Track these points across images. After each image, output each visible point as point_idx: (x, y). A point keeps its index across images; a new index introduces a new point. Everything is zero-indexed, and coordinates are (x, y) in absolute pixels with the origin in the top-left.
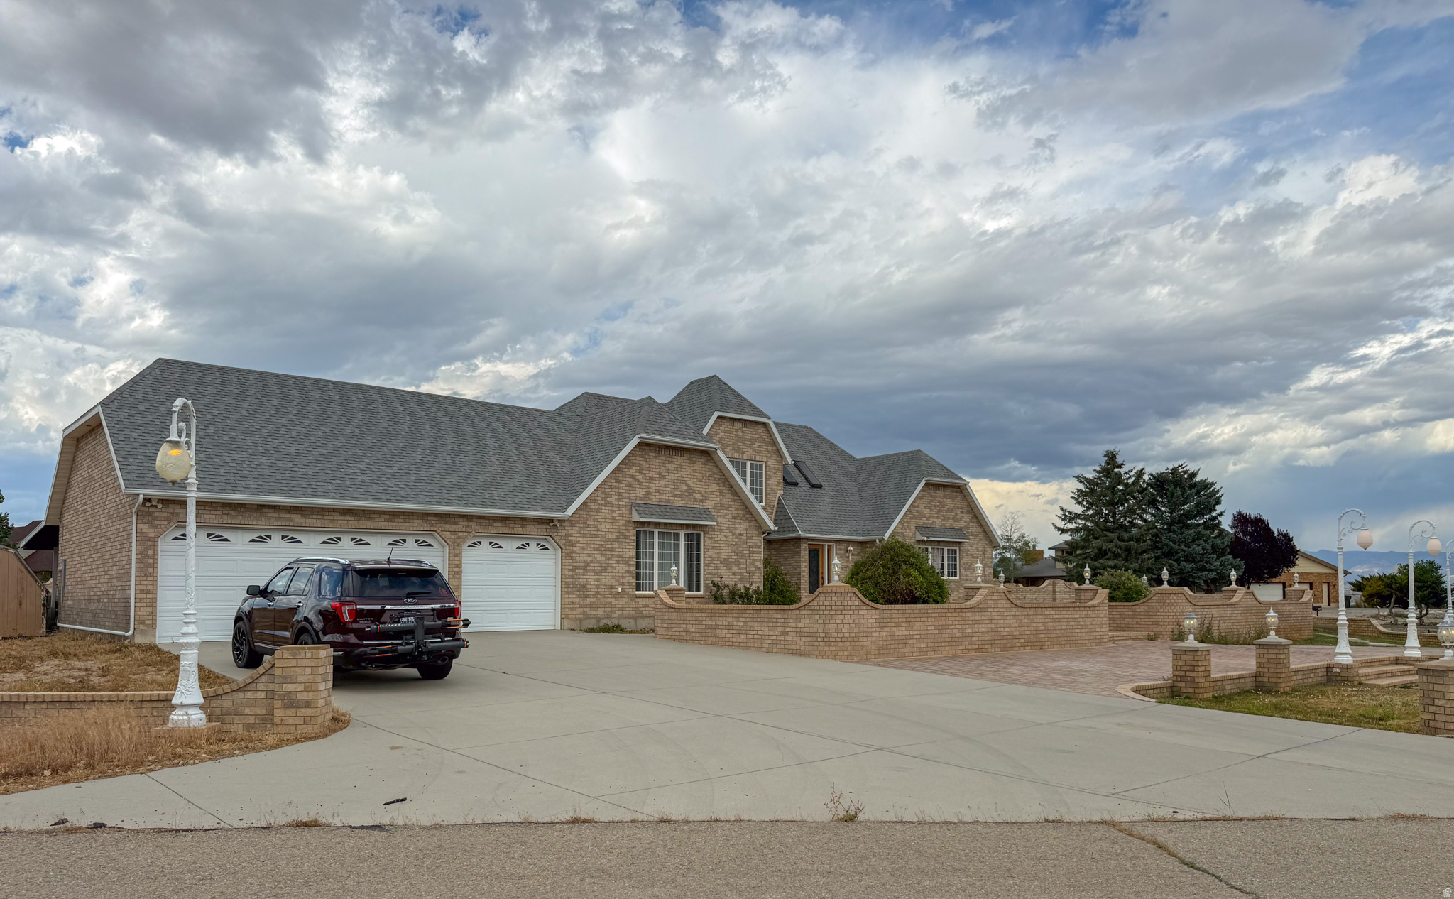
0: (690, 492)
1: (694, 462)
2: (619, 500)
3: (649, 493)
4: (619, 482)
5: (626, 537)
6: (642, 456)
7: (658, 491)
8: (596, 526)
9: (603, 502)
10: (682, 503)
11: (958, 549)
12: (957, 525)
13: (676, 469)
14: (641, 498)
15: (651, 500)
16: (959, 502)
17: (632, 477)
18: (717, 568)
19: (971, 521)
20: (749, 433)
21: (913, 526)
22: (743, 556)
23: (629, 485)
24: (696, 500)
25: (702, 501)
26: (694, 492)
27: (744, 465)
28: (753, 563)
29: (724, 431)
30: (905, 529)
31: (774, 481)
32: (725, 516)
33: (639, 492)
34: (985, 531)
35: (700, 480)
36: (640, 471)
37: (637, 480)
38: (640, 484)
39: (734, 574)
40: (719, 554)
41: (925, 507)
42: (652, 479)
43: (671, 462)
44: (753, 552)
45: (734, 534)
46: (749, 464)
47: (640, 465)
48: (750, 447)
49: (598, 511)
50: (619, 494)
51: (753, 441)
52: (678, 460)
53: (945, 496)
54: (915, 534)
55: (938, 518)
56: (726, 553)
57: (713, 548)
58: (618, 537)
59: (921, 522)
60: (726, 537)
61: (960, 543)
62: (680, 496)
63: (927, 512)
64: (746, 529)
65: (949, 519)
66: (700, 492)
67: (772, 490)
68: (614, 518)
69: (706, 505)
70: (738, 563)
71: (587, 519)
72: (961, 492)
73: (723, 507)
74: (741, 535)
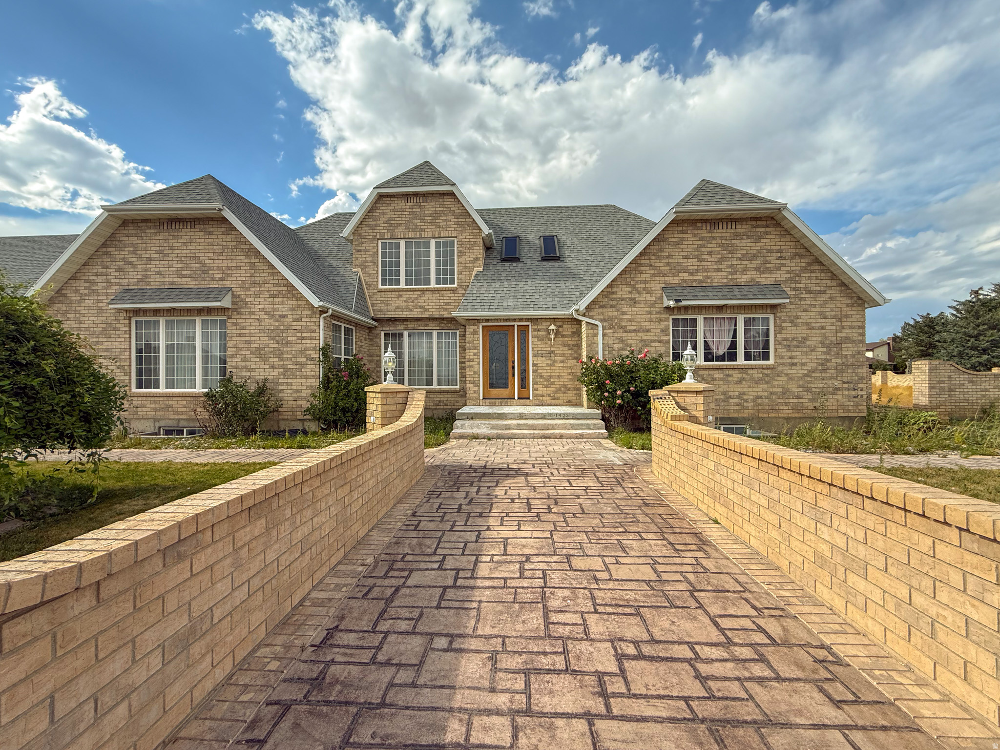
0: (205, 270)
1: (210, 233)
2: (106, 288)
3: (146, 276)
4: (107, 267)
5: (115, 329)
6: (136, 235)
7: (159, 273)
8: (76, 319)
9: (86, 291)
10: (192, 284)
11: (771, 317)
12: (766, 279)
13: (184, 244)
14: (137, 284)
15: (149, 284)
16: (771, 241)
17: (124, 260)
18: (245, 359)
19: (804, 270)
20: (430, 207)
21: (656, 285)
22: (288, 343)
23: (120, 269)
24: (213, 279)
25: (222, 279)
26: (210, 269)
27: (427, 244)
28: (302, 352)
29: (394, 210)
30: (639, 293)
31: (469, 257)
32: (257, 295)
33: (132, 278)
34: (843, 284)
35: (220, 254)
36: (134, 253)
37: (131, 263)
38: (135, 267)
39: (273, 367)
40: (249, 342)
41: (686, 257)
42: (150, 259)
43: (175, 238)
44: (303, 338)
45: (272, 317)
46: (433, 243)
47: (133, 245)
48: (431, 223)
49: (79, 302)
50: (108, 281)
51: (436, 215)
52: (187, 234)
53: (736, 236)
54: (661, 299)
55: (718, 270)
56: (260, 340)
57: (240, 335)
58: (104, 329)
59: (675, 280)
60: (259, 320)
61: (774, 307)
62: (190, 276)
63: (692, 264)
64: (292, 309)
65: (745, 270)
66: (219, 268)
67: (466, 267)
68: (100, 309)
69: (228, 283)
70: (279, 354)
71: (66, 312)
72: (778, 225)
73: (254, 284)
74: (284, 316)
